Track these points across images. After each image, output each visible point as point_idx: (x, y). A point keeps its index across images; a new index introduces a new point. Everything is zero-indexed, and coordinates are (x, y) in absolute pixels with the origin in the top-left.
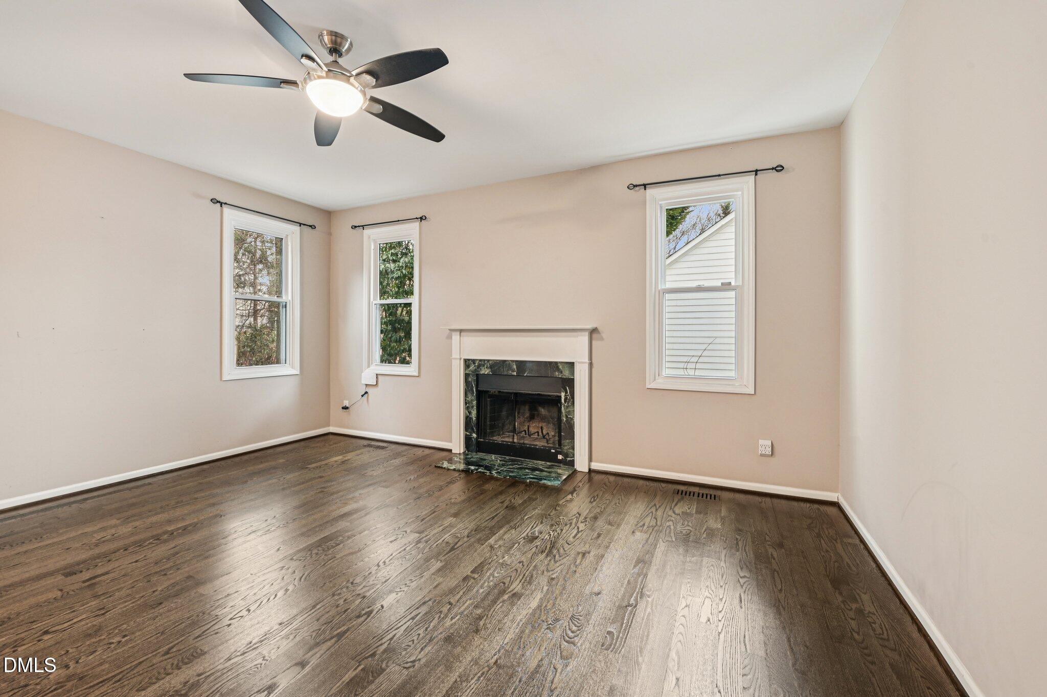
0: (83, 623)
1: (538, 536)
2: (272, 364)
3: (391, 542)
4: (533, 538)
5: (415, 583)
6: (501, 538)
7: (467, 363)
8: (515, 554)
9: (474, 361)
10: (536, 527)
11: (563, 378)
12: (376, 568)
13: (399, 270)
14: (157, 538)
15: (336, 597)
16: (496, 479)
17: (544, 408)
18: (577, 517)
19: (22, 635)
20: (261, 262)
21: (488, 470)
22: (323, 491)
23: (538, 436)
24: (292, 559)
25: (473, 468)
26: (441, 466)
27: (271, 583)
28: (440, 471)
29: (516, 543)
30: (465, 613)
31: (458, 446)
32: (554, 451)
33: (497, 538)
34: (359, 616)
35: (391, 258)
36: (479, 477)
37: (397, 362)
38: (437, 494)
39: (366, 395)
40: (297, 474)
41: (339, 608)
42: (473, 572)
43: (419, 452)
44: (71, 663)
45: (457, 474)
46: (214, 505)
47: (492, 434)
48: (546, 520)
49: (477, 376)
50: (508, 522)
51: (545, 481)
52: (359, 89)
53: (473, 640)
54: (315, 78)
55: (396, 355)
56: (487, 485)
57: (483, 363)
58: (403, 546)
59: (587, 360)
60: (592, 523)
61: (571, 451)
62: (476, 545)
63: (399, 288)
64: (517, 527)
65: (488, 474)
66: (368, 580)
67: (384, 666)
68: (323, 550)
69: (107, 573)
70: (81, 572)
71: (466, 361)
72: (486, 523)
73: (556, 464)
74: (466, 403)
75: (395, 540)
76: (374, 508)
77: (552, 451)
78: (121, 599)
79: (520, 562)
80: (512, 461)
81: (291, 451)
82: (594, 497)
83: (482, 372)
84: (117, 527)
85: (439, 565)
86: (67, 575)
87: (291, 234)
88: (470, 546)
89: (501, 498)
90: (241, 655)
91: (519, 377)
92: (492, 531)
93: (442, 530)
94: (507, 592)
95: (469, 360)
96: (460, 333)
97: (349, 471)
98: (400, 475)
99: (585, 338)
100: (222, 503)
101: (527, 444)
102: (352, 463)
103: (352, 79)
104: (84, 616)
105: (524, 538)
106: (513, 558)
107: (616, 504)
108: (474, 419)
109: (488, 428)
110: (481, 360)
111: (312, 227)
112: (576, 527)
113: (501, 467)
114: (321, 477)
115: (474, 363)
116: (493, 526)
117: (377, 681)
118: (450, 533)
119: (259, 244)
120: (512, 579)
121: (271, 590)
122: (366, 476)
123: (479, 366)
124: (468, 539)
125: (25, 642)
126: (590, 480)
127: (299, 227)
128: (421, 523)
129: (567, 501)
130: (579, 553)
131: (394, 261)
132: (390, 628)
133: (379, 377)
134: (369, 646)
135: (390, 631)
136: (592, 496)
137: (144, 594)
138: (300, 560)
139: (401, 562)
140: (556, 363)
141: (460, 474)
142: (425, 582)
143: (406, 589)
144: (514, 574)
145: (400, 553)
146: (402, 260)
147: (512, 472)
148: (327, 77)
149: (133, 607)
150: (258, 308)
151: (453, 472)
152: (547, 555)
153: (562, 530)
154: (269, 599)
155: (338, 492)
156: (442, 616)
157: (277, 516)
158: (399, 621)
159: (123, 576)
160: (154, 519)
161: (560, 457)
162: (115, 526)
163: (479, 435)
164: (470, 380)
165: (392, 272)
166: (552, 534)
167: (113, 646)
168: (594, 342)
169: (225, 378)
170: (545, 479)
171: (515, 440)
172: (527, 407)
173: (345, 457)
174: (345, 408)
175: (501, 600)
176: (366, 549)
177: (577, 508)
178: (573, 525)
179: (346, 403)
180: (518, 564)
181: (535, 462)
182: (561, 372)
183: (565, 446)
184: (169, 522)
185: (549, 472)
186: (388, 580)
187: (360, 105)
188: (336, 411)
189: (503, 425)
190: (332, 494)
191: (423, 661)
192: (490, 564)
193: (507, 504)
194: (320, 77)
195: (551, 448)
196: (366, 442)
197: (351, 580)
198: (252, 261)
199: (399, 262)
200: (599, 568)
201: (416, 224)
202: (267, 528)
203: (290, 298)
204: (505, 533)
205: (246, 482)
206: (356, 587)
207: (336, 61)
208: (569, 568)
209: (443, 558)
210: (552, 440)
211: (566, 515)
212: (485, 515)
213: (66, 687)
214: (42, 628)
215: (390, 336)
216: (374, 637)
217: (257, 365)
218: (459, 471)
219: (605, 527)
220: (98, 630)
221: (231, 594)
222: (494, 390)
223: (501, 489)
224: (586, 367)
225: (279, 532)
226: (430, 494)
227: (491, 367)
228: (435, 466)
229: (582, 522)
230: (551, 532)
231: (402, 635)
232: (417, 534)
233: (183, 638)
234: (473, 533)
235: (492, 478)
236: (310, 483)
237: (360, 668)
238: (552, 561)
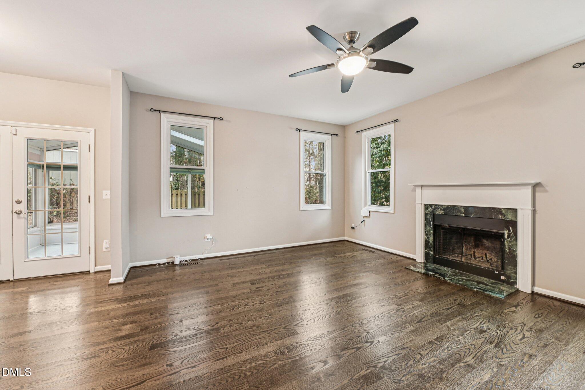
0: (257, 305)
1: (486, 331)
2: (317, 203)
3: (382, 306)
4: (482, 331)
5: (397, 334)
6: (455, 324)
7: (426, 206)
8: (467, 338)
9: (431, 205)
10: (484, 324)
11: (507, 220)
12: (374, 318)
13: (380, 152)
14: (279, 276)
15: (354, 327)
16: (449, 284)
17: (487, 240)
18: (522, 326)
19: (240, 303)
20: (312, 155)
21: (443, 277)
22: (344, 270)
23: (482, 259)
24: (331, 301)
25: (431, 273)
26: (409, 268)
27: (323, 310)
28: (409, 271)
29: (468, 331)
30: (432, 364)
31: (419, 257)
32: (497, 273)
33: (452, 323)
34: (366, 342)
35: (375, 146)
36: (436, 280)
37: (378, 204)
38: (408, 285)
39: (364, 222)
40: (331, 259)
41: (356, 334)
42: (436, 340)
43: (395, 258)
44: (254, 320)
45: (420, 275)
46: (298, 266)
47: (445, 253)
48: (492, 321)
49: (434, 215)
50: (461, 315)
51: (490, 293)
52: (364, 57)
53: (438, 384)
54: (342, 59)
55: (378, 200)
56: (442, 287)
57: (438, 207)
58: (389, 311)
59: (530, 207)
60: (538, 334)
61: (514, 275)
62: (436, 323)
63: (379, 163)
64: (468, 319)
65: (442, 279)
66: (370, 324)
67: (382, 375)
68: (346, 301)
69: (263, 287)
70: (256, 284)
71: (425, 205)
72: (443, 311)
73: (499, 282)
74: (425, 231)
75: (384, 306)
76: (371, 284)
77: (495, 272)
78: (268, 299)
79: (472, 345)
80: (461, 274)
81: (328, 247)
82: (539, 314)
83: (438, 213)
84: (266, 268)
85: (412, 328)
86: (252, 284)
87: (327, 139)
88: (432, 323)
89: (454, 297)
90: (312, 340)
91: (466, 217)
92: (448, 318)
93: (413, 308)
94: (463, 361)
95: (427, 205)
96: (421, 188)
97: (356, 262)
98: (384, 269)
99: (529, 191)
100: (301, 266)
101: (473, 264)
102: (357, 258)
103: (361, 53)
104: (257, 302)
105: (474, 329)
106: (467, 339)
107: (563, 325)
108: (431, 242)
109: (441, 249)
110: (436, 205)
111: (337, 135)
112: (522, 333)
113: (452, 277)
114: (342, 262)
115: (431, 207)
116: (449, 314)
117: (378, 382)
118: (418, 311)
119: (311, 147)
120: (466, 354)
121: (323, 313)
122: (365, 266)
123: (435, 209)
124: (431, 318)
125: (241, 306)
126: (533, 300)
127: (331, 136)
128: (399, 300)
129: (512, 311)
130: (526, 354)
131: (377, 148)
132: (384, 355)
133: (371, 212)
134: (373, 360)
135: (384, 357)
136: (536, 313)
137: (276, 299)
138: (335, 302)
139: (388, 319)
140: (500, 209)
141: (422, 276)
142: (404, 336)
143: (392, 336)
144: (468, 351)
145: (387, 314)
146: (382, 147)
147: (461, 281)
148: (349, 55)
149: (272, 304)
150: (311, 177)
151: (417, 274)
152: (495, 347)
153: (508, 332)
154: (323, 318)
155: (351, 272)
156: (416, 360)
157: (324, 278)
158: (389, 353)
159: (268, 289)
160: (278, 268)
161: (503, 278)
162: (265, 268)
163: (435, 252)
164: (428, 217)
165: (376, 154)
166: (499, 332)
167: (266, 318)
168: (537, 194)
169: (301, 209)
170: (491, 292)
171: (463, 260)
172: (472, 239)
173: (353, 254)
174: (353, 228)
175: (458, 365)
176: (368, 306)
177: (522, 319)
178: (519, 331)
179: (353, 225)
180: (471, 346)
181: (480, 277)
182: (505, 216)
183: (507, 270)
184: (283, 270)
185: (493, 287)
186: (381, 327)
187: (364, 66)
188: (348, 229)
189: (453, 249)
190: (348, 272)
191: (405, 383)
192: (448, 338)
193: (459, 302)
194: (345, 58)
195: (495, 270)
196: (364, 248)
197: (361, 321)
198: (308, 155)
199: (380, 148)
200: (547, 371)
201: (392, 125)
202: (320, 283)
203: (327, 171)
204: (459, 321)
205: (310, 258)
206: (364, 326)
207: (352, 47)
208: (516, 362)
209: (414, 325)
210: (495, 264)
211: (511, 321)
212: (442, 305)
213: (253, 329)
214: (245, 302)
215: (374, 189)
216: (375, 357)
217: (311, 204)
218: (421, 273)
219: (552, 341)
220: (261, 310)
221: (307, 310)
222: (446, 225)
223: (453, 291)
224: (530, 213)
225: (324, 286)
226: (403, 284)
227: (444, 210)
228: (405, 268)
229: (527, 331)
230: (498, 331)
231: (391, 362)
232: (397, 306)
233: (290, 324)
234: (434, 315)
235: (445, 282)
236: (337, 264)
237: (369, 371)
238: (500, 352)
